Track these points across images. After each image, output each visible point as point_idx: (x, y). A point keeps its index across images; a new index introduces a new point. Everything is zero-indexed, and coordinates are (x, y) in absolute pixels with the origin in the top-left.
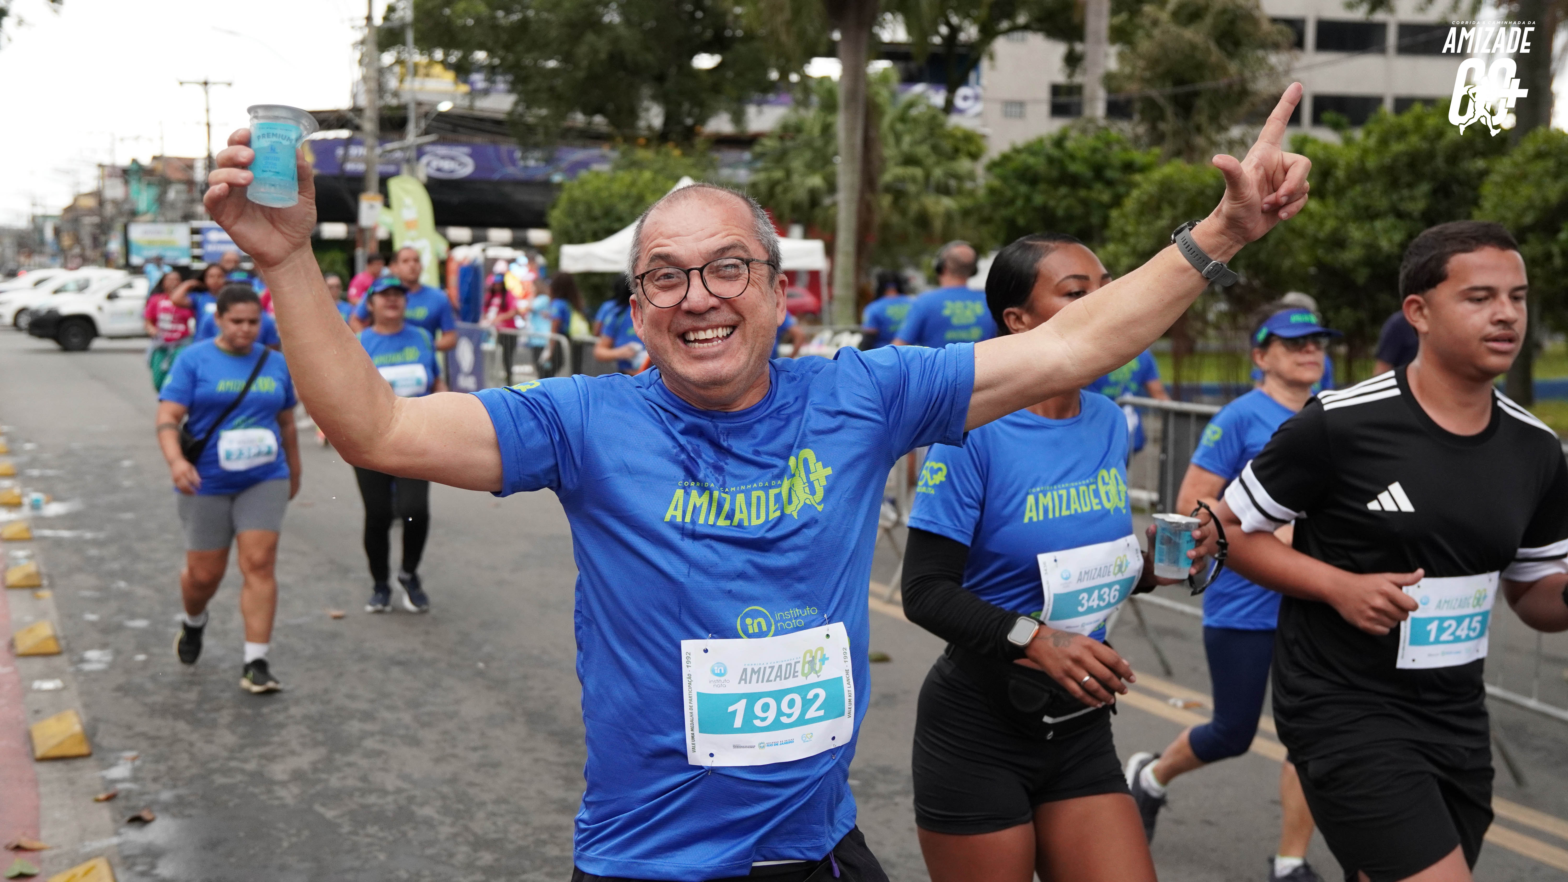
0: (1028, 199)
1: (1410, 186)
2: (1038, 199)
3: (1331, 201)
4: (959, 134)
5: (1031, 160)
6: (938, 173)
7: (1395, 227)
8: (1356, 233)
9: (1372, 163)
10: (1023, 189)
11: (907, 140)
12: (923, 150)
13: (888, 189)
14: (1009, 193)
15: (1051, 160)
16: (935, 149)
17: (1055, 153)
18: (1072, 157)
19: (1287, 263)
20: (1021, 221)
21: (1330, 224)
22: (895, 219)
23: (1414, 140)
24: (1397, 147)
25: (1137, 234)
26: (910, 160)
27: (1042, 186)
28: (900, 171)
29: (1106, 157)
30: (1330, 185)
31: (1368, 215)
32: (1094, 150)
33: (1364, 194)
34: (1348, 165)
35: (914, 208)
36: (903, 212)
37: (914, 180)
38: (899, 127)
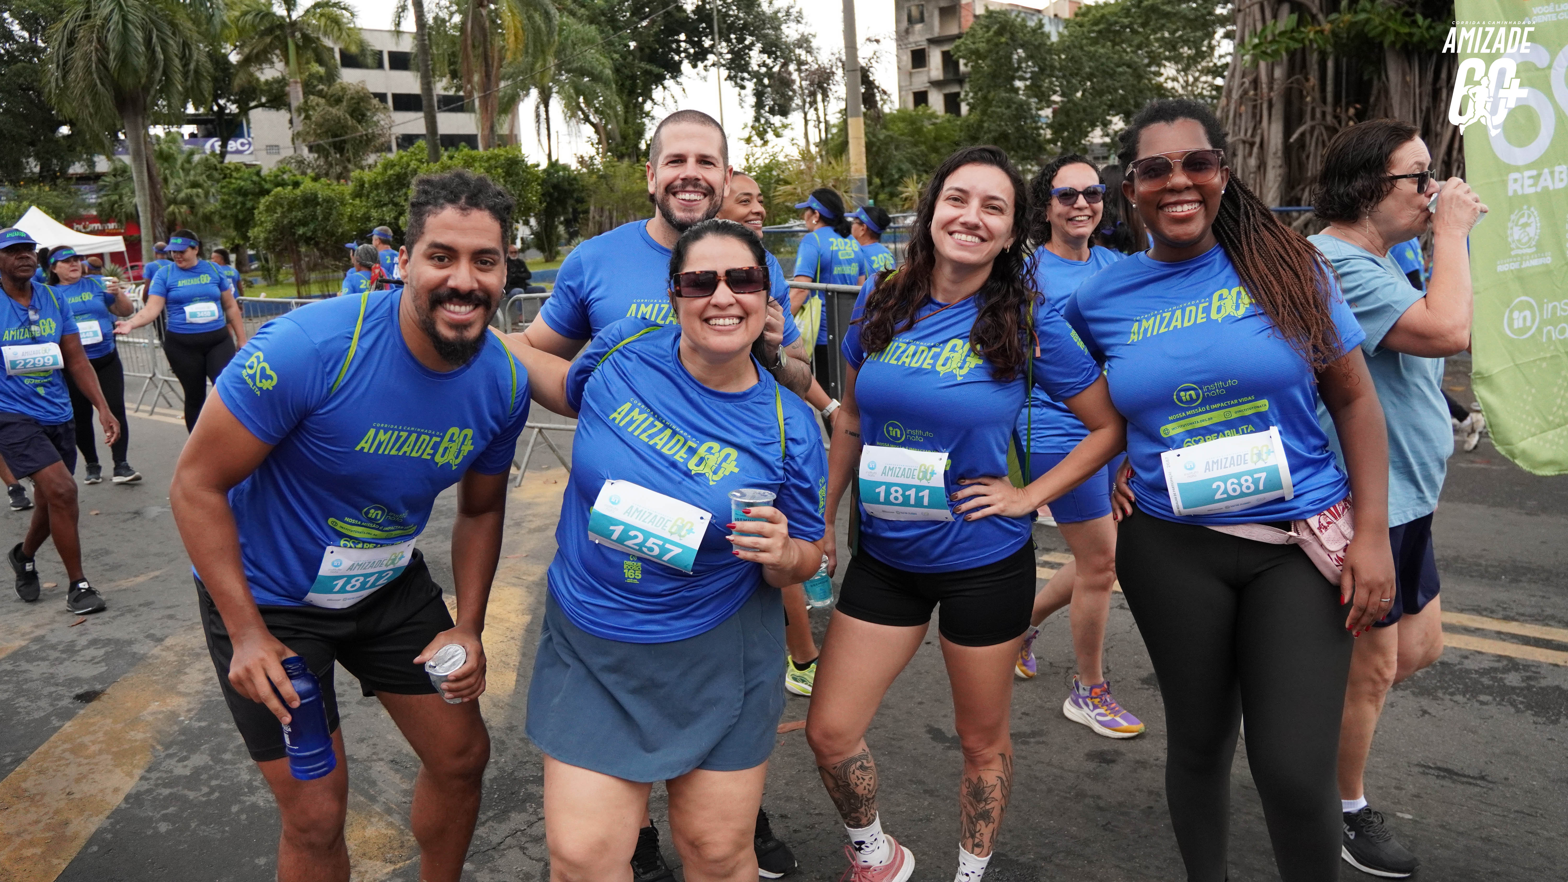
0: (243, 204)
1: (398, 190)
2: (249, 204)
3: (364, 199)
4: (232, 167)
5: (242, 183)
6: (213, 190)
7: (392, 210)
8: (374, 213)
9: (379, 180)
10: (240, 199)
11: (192, 172)
12: (202, 179)
13: (183, 202)
14: (233, 202)
15: (254, 183)
16: (209, 177)
17: (255, 178)
18: (265, 180)
19: (340, 230)
20: (241, 216)
21: (364, 210)
22: (190, 218)
23: (397, 168)
24: (390, 172)
25: (265, 222)
26: (195, 185)
27: (250, 197)
28: (189, 191)
29: (283, 180)
30: (365, 192)
31: (379, 205)
32: (276, 176)
33: (378, 195)
34: (369, 181)
35: (201, 211)
36: (196, 215)
37: (198, 196)
38: (187, 166)
